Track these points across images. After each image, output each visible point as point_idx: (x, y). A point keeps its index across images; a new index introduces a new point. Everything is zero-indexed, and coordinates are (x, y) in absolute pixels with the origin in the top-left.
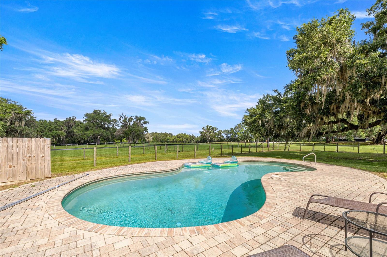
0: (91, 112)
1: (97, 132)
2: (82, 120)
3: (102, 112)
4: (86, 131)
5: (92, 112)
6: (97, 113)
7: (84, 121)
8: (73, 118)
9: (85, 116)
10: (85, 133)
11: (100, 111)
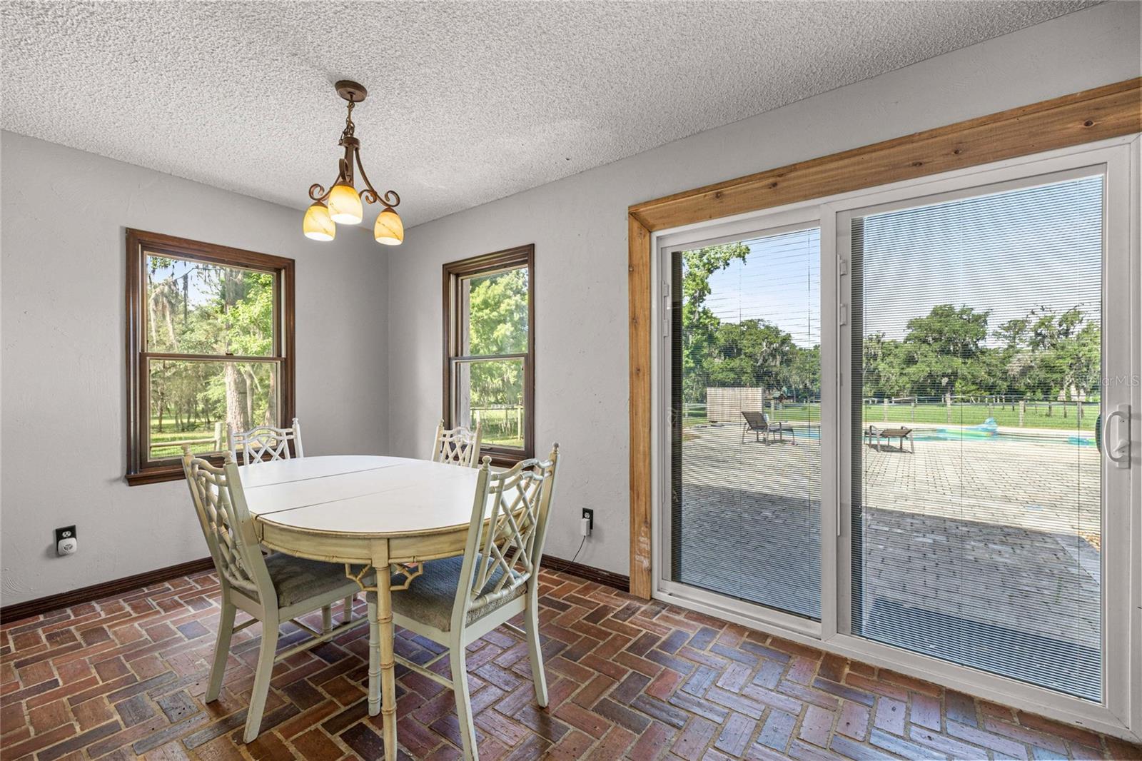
0: (925, 314)
1: (937, 368)
2: (901, 340)
3: (958, 309)
4: (908, 367)
5: (928, 314)
6: (942, 314)
7: (907, 339)
8: (877, 336)
9: (909, 328)
10: (907, 370)
11: (951, 308)
